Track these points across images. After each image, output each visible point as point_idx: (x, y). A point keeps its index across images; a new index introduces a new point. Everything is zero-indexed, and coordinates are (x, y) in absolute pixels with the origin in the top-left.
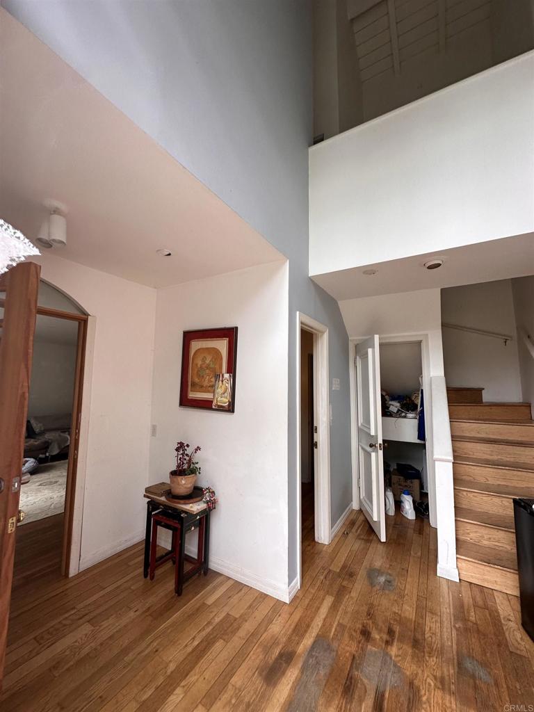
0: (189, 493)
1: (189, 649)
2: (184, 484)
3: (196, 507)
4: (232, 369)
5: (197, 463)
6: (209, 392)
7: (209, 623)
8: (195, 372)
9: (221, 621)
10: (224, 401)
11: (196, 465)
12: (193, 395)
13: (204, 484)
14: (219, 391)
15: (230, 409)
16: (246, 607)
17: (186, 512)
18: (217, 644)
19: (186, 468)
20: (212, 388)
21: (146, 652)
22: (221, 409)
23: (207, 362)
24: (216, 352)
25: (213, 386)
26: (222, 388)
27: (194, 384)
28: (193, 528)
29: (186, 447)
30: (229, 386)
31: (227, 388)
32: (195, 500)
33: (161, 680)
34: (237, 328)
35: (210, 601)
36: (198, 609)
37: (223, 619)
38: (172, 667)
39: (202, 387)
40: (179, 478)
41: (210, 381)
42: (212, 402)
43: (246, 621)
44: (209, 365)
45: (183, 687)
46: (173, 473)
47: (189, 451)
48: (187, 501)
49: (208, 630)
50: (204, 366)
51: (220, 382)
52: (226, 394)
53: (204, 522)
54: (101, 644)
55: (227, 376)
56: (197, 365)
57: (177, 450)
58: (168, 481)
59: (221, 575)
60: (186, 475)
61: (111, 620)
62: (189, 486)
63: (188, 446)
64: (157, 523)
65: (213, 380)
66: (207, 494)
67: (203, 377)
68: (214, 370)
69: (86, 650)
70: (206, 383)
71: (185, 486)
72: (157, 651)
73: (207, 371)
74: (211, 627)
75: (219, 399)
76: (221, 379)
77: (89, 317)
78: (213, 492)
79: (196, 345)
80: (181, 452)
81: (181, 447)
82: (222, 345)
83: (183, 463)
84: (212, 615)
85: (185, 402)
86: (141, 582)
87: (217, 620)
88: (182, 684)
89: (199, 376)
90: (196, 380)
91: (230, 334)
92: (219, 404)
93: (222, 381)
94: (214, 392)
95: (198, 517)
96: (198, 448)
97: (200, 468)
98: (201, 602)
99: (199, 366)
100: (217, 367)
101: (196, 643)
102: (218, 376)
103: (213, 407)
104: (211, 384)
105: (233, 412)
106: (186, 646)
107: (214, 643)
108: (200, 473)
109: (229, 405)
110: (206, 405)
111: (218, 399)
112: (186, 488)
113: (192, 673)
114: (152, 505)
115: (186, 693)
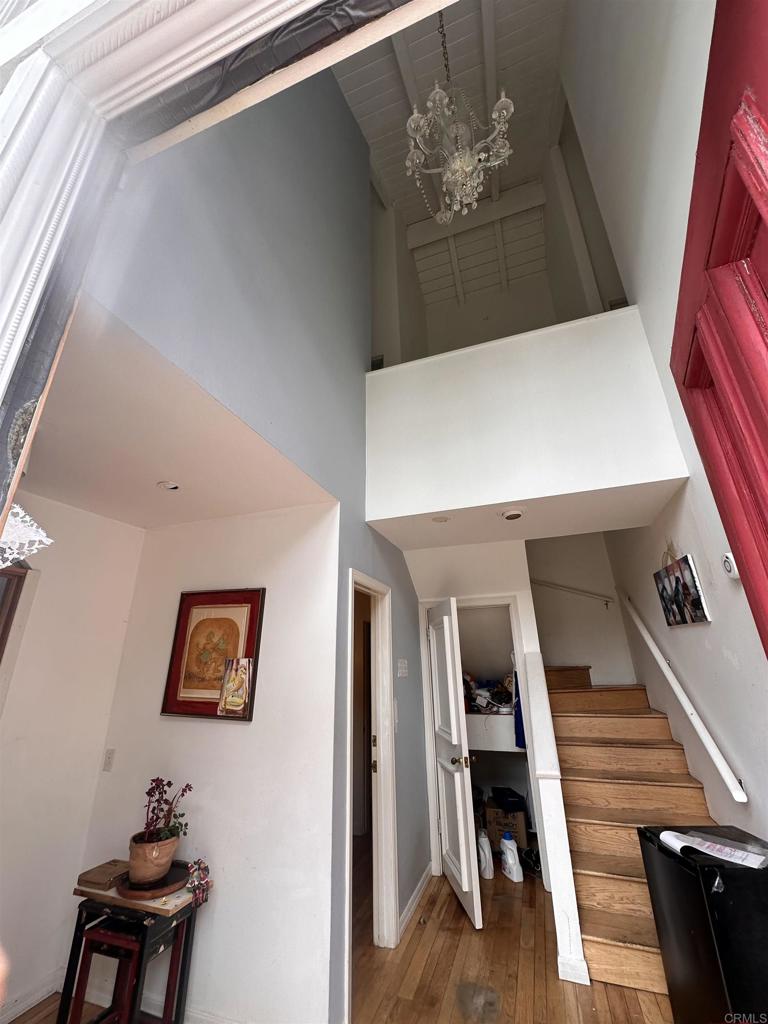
0: (162, 875)
2: (157, 857)
3: (172, 903)
4: (253, 651)
5: (183, 815)
6: (213, 688)
8: (194, 656)
10: (237, 702)
11: (181, 820)
12: (185, 694)
13: (189, 856)
14: (231, 686)
15: (246, 715)
17: (153, 915)
19: (162, 827)
20: (219, 682)
22: (231, 716)
23: (215, 640)
24: (231, 625)
25: (221, 679)
26: (236, 680)
27: (189, 676)
28: (162, 949)
29: (166, 788)
30: (246, 678)
31: (242, 682)
32: (172, 888)
34: (264, 590)
39: (203, 680)
40: (148, 847)
41: (216, 670)
42: (217, 704)
44: (217, 645)
46: (139, 839)
47: (171, 793)
48: (157, 892)
50: (208, 647)
52: (240, 692)
53: (182, 933)
55: (244, 662)
56: (198, 645)
57: (150, 793)
58: (125, 856)
60: (160, 840)
62: (164, 861)
63: (169, 784)
64: (94, 947)
65: (222, 668)
66: (196, 873)
67: (206, 663)
68: (224, 653)
70: (209, 674)
71: (156, 862)
73: (214, 655)
76: (234, 667)
77: (29, 571)
78: (206, 869)
79: (199, 614)
80: (157, 796)
81: (158, 785)
82: (240, 615)
83: (158, 818)
85: (173, 706)
89: (199, 661)
90: (195, 669)
91: (254, 598)
92: (228, 707)
93: (237, 670)
94: (221, 688)
95: (174, 923)
96: (188, 787)
97: (186, 825)
99: (201, 647)
100: (230, 648)
102: (230, 663)
103: (219, 713)
104: (219, 675)
105: (250, 719)
108: (185, 834)
109: (244, 709)
110: (206, 711)
111: (227, 700)
112: (158, 865)
114: (89, 909)
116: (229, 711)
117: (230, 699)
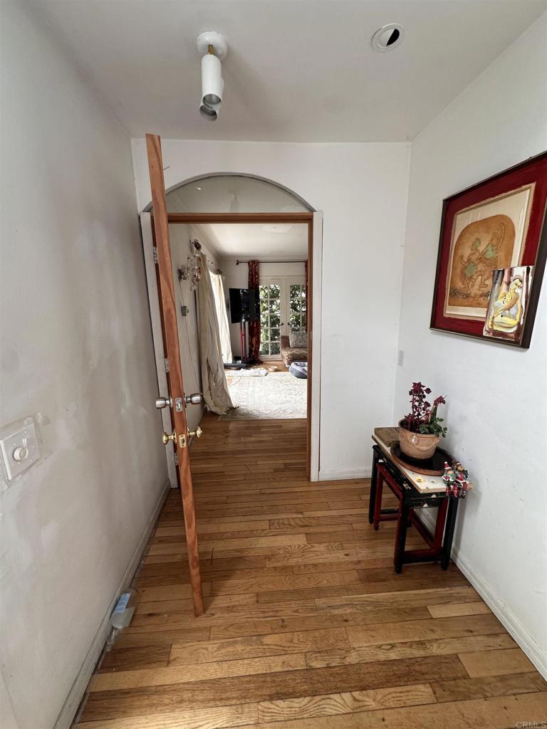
0: (429, 457)
1: (382, 656)
2: (419, 445)
3: (426, 485)
4: (535, 254)
5: (441, 420)
6: (479, 305)
7: (421, 644)
8: (458, 271)
9: (440, 656)
10: (509, 322)
12: (451, 311)
14: (499, 303)
15: (522, 338)
16: (494, 673)
17: (410, 484)
18: (421, 687)
20: (485, 299)
21: (336, 612)
22: (499, 338)
23: (481, 249)
24: (504, 223)
25: (487, 295)
26: (504, 298)
27: (454, 293)
28: (426, 506)
29: (425, 393)
30: (522, 293)
31: (517, 298)
32: (433, 472)
33: (335, 662)
35: (437, 612)
36: (414, 610)
37: (446, 657)
38: (353, 658)
39: (468, 296)
40: (409, 434)
41: (483, 285)
42: (483, 324)
43: (486, 698)
44: (484, 253)
45: (355, 699)
47: (430, 399)
48: (414, 469)
49: (417, 653)
50: (474, 258)
51: (504, 286)
52: (513, 311)
53: (447, 505)
54: (305, 566)
55: (520, 271)
56: (462, 257)
57: (412, 393)
59: (470, 585)
60: (419, 433)
61: (322, 548)
62: (424, 448)
63: (428, 391)
65: (489, 282)
66: (451, 472)
67: (471, 277)
68: (492, 263)
69: (292, 562)
70: (475, 290)
72: (346, 621)
73: (480, 267)
74: (421, 653)
75: (498, 319)
76: (505, 279)
77: (314, 213)
78: (465, 473)
79: (465, 219)
80: (418, 398)
81: (417, 390)
82: (519, 204)
84: (432, 636)
85: (439, 322)
86: (365, 525)
87: (435, 650)
88: (356, 694)
89: (463, 276)
90: (459, 285)
91: (540, 172)
92: (495, 328)
93: (509, 283)
94: (488, 307)
95: (434, 496)
96: (441, 400)
97: (446, 429)
98: (423, 603)
99: (465, 259)
100: (502, 254)
101: (393, 655)
102: (499, 275)
103: (485, 334)
104: (485, 290)
105: (527, 345)
106: (380, 647)
107: (416, 681)
108: (444, 436)
109: (517, 333)
110: (472, 329)
111: (495, 320)
112: (418, 449)
113: (371, 692)
114: (378, 453)
115: (354, 712)
116: (496, 333)
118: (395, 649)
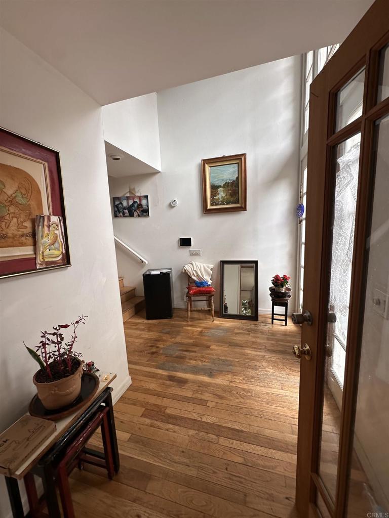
1: (177, 428)
4: (60, 209)
10: (56, 254)
15: (65, 263)
20: (29, 239)
22: (51, 266)
23: (8, 191)
25: (29, 234)
26: (48, 237)
30: (59, 233)
34: (57, 154)
37: (147, 417)
39: (4, 237)
41: (20, 226)
42: (35, 259)
44: (13, 198)
55: (55, 219)
65: (27, 224)
67: (2, 218)
68: (26, 208)
70: (12, 230)
76: (46, 223)
88: (200, 419)
91: (49, 159)
92: (46, 260)
93: (49, 227)
94: (34, 244)
103: (38, 266)
104: (25, 231)
109: (63, 259)
111: (45, 254)
116: (48, 263)
117: (47, 252)
118: (167, 428)
